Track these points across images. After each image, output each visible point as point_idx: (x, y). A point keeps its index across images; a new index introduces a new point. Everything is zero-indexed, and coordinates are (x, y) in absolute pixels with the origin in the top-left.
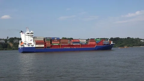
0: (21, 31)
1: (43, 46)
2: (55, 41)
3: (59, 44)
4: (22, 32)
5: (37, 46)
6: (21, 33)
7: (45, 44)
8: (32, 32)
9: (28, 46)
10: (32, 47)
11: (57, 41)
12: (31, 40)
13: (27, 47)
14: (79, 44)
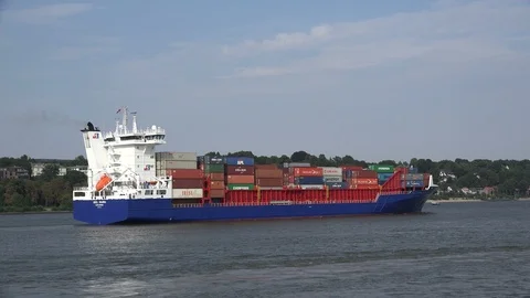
0: (90, 125)
1: (198, 193)
2: (238, 173)
3: (253, 188)
4: (91, 127)
5: (179, 193)
6: (91, 134)
7: (205, 185)
8: (159, 132)
9: (147, 193)
10: (160, 196)
11: (245, 174)
12: (148, 168)
13: (143, 196)
14: (320, 187)
